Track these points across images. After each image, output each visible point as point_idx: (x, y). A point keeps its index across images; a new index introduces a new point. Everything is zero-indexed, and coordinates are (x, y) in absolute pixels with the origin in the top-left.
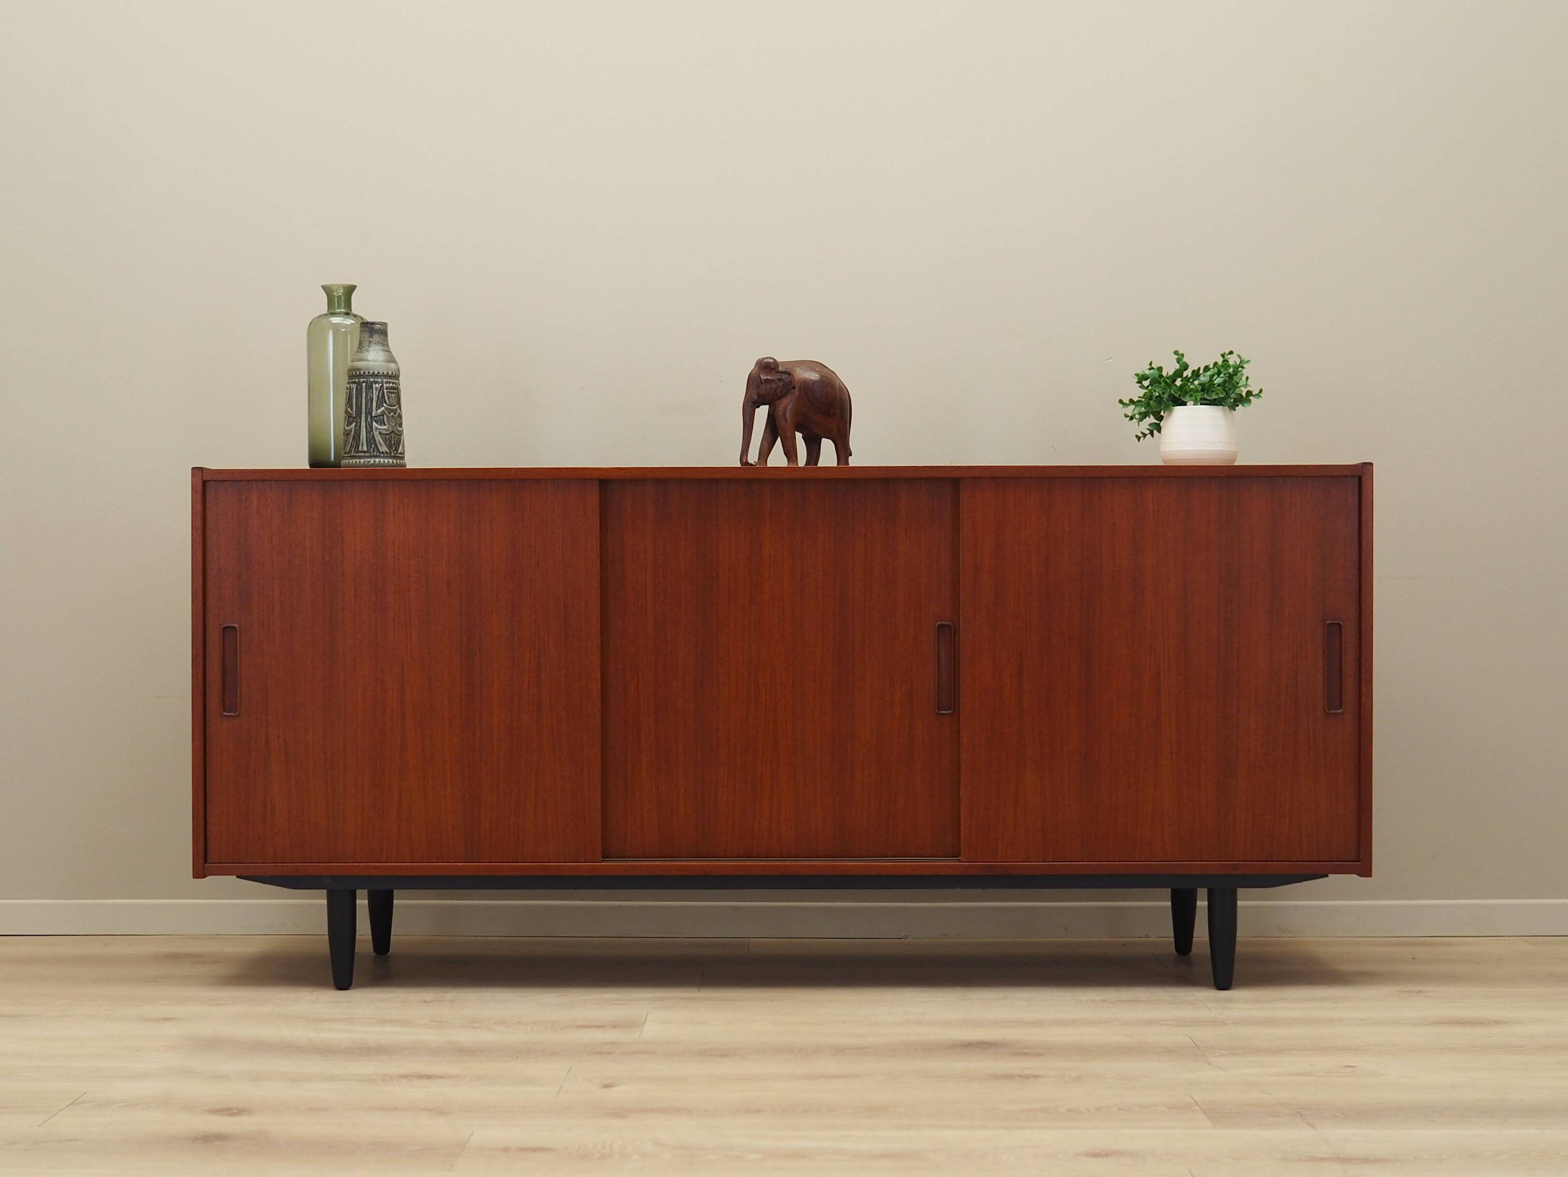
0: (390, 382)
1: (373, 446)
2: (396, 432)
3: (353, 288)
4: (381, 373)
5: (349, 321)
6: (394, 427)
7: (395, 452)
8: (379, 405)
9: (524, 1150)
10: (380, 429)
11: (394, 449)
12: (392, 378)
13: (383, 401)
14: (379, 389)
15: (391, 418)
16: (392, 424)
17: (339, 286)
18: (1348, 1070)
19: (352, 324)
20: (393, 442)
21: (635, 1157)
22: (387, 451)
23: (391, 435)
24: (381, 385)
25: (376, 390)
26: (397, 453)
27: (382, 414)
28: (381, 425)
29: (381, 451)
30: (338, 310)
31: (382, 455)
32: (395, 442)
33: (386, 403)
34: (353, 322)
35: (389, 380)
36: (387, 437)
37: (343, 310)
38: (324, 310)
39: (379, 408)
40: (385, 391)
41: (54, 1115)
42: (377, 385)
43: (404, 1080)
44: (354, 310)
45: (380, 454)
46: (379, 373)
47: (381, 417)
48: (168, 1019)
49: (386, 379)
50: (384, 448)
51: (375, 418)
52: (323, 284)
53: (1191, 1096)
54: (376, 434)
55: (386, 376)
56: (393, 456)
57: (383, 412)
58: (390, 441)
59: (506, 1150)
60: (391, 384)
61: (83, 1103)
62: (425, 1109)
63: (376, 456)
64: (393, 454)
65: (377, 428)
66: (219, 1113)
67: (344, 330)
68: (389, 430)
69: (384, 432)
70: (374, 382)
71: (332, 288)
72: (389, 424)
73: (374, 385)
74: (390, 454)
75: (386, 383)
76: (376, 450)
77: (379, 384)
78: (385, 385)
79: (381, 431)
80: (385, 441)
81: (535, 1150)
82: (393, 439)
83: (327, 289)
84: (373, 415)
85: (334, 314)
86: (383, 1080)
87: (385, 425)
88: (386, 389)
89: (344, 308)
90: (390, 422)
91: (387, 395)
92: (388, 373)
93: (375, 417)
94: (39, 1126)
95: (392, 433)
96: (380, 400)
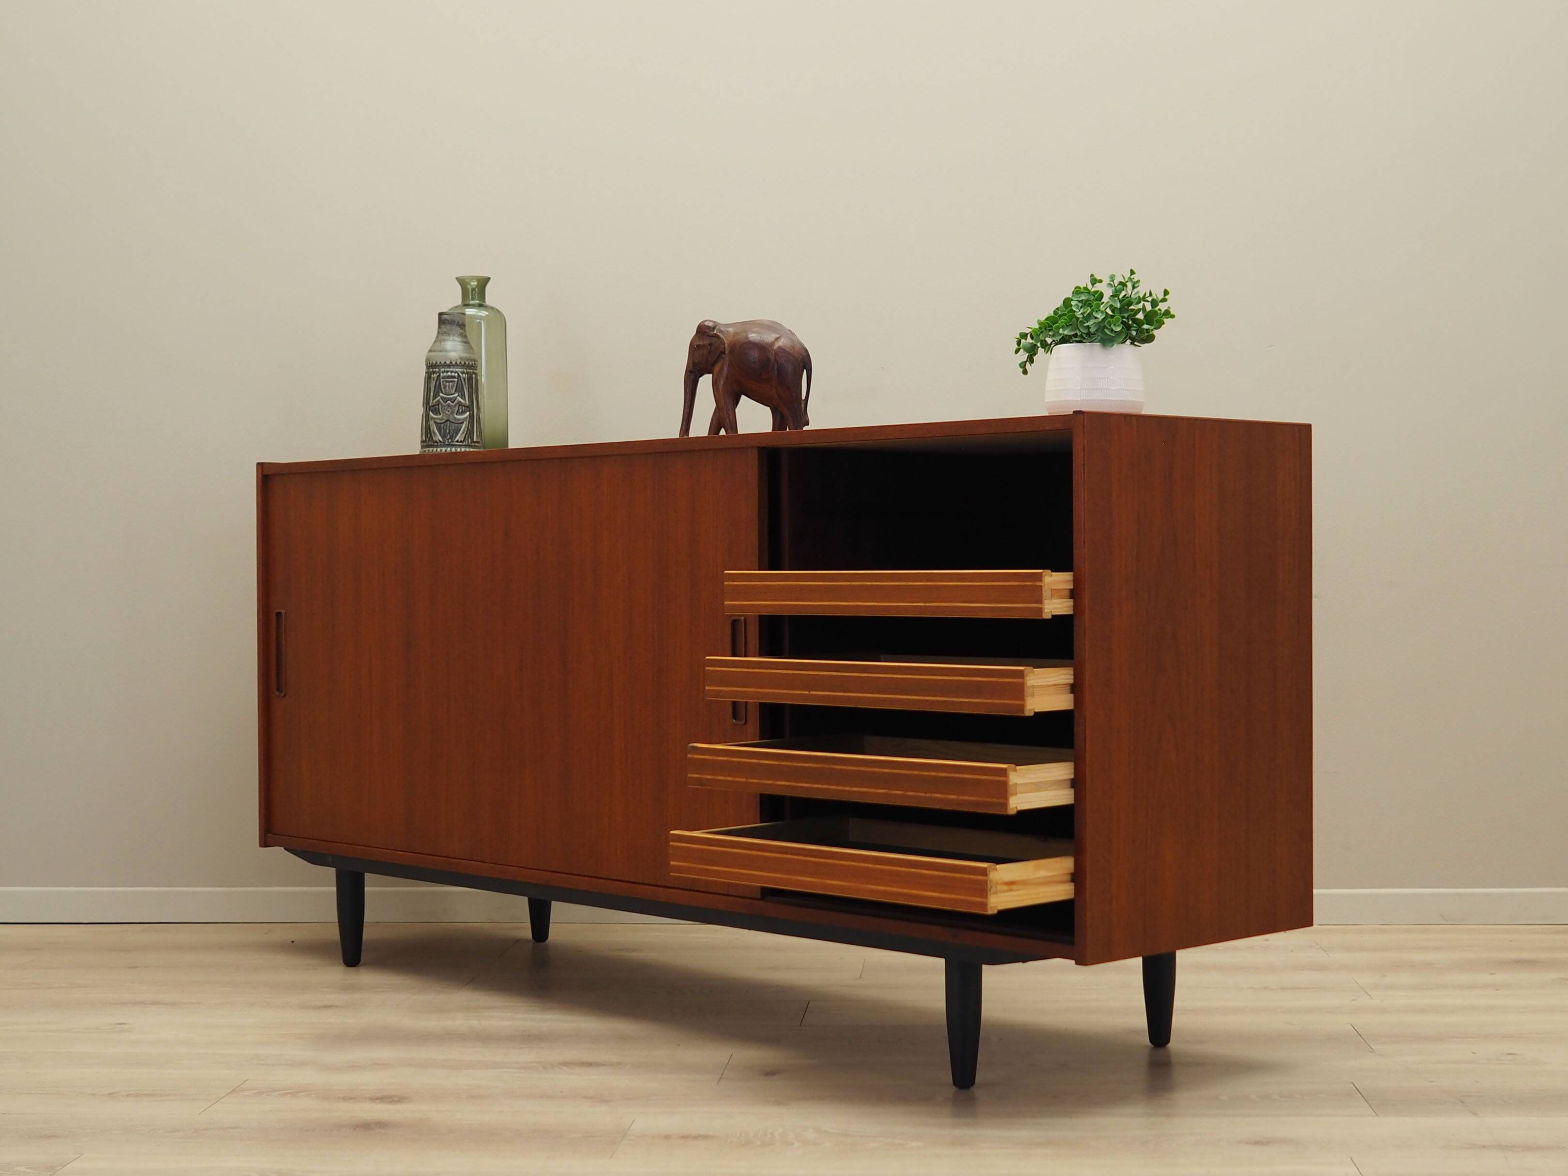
0: (448, 372)
1: (429, 435)
2: (454, 421)
3: (487, 280)
4: (438, 362)
5: (483, 313)
6: (449, 415)
7: (450, 441)
8: (436, 395)
9: (684, 1137)
10: (435, 419)
11: (448, 437)
12: (452, 367)
13: (440, 390)
14: (436, 378)
15: (446, 407)
16: (447, 412)
17: (472, 278)
18: (1510, 1057)
19: (487, 315)
20: (448, 431)
21: (796, 1145)
22: (441, 439)
23: (445, 424)
24: (438, 374)
25: (433, 379)
26: (452, 442)
27: (437, 403)
28: (436, 414)
29: (434, 439)
30: (472, 302)
31: (436, 444)
32: (451, 431)
33: (442, 393)
34: (487, 313)
35: (446, 369)
36: (442, 425)
37: (478, 302)
38: (459, 301)
39: (436, 398)
40: (442, 380)
41: (215, 1103)
42: (435, 375)
43: (565, 1068)
44: (489, 301)
45: (434, 443)
46: (436, 363)
47: (437, 406)
48: (330, 1007)
49: (443, 368)
50: (438, 437)
51: (432, 408)
52: (457, 276)
53: (1353, 1084)
54: (432, 423)
55: (443, 365)
56: (447, 445)
57: (438, 401)
58: (445, 430)
59: (667, 1137)
60: (449, 374)
61: (243, 1090)
62: (586, 1097)
63: (431, 446)
64: (447, 443)
65: (432, 418)
66: (379, 1101)
67: (478, 321)
68: (443, 419)
69: (438, 421)
70: (433, 372)
71: (466, 280)
72: (443, 413)
73: (432, 375)
74: (444, 443)
75: (443, 372)
76: (431, 439)
77: (436, 374)
78: (442, 374)
79: (435, 420)
80: (439, 430)
81: (696, 1138)
82: (448, 428)
83: (462, 282)
84: (431, 405)
85: (468, 306)
86: (545, 1068)
87: (440, 414)
88: (443, 378)
89: (478, 300)
90: (445, 411)
91: (443, 385)
92: (445, 363)
93: (433, 406)
94: (200, 1114)
95: (448, 422)
96: (437, 389)
